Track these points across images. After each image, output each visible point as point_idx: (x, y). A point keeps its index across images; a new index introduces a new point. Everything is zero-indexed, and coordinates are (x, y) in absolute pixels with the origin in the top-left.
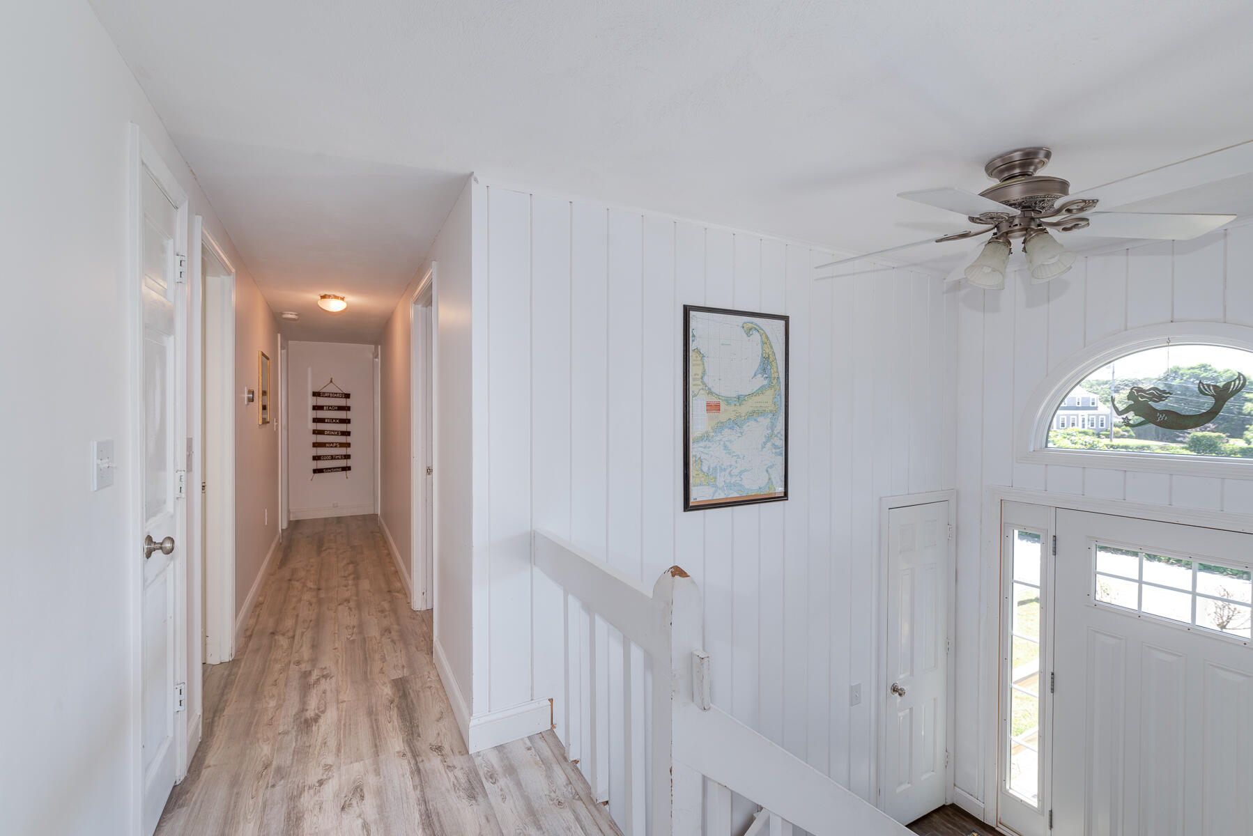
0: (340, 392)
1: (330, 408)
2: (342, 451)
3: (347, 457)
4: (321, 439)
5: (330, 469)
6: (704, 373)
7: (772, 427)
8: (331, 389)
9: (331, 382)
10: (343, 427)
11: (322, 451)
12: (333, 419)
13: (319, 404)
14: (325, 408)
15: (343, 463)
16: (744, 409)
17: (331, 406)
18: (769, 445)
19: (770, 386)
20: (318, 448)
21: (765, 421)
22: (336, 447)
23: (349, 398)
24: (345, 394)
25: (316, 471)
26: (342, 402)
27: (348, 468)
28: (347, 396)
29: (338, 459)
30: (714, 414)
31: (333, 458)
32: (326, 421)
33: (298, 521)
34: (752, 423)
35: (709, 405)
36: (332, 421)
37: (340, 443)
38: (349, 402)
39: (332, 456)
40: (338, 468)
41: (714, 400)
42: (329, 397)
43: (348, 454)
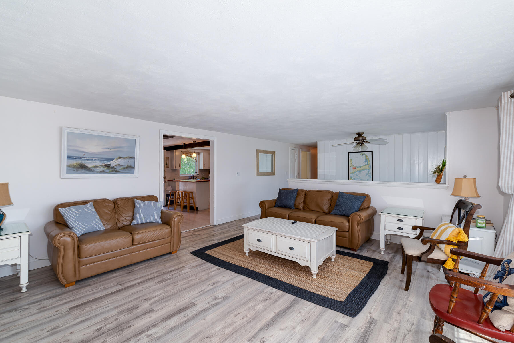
6: (352, 163)
7: (368, 172)
16: (362, 168)
18: (367, 175)
19: (368, 164)
21: (366, 171)
30: (354, 169)
34: (363, 171)
35: (353, 168)
41: (354, 167)
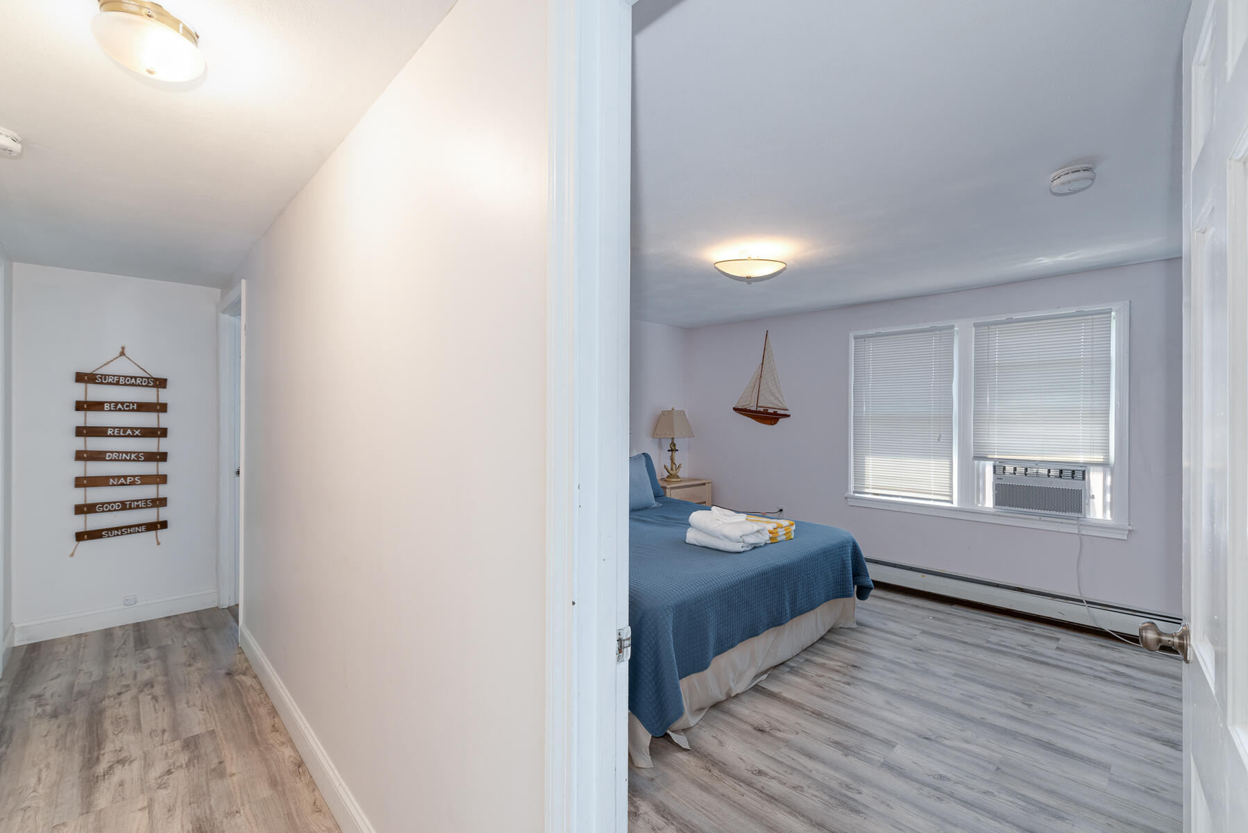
0: (141, 373)
1: (119, 406)
2: (149, 492)
3: (160, 502)
4: (96, 469)
5: (117, 529)
8: (122, 368)
9: (122, 354)
10: (150, 445)
11: (96, 495)
12: (125, 429)
13: (91, 398)
14: (106, 406)
15: (149, 515)
17: (122, 403)
20: (89, 489)
22: (133, 483)
23: (165, 387)
24: (156, 379)
25: (80, 537)
26: (148, 395)
27: (164, 525)
28: (161, 383)
29: (138, 507)
31: (125, 506)
32: (109, 432)
33: (34, 648)
36: (124, 432)
37: (142, 477)
38: (164, 396)
39: (123, 503)
40: (138, 526)
42: (118, 383)
43: (161, 496)
